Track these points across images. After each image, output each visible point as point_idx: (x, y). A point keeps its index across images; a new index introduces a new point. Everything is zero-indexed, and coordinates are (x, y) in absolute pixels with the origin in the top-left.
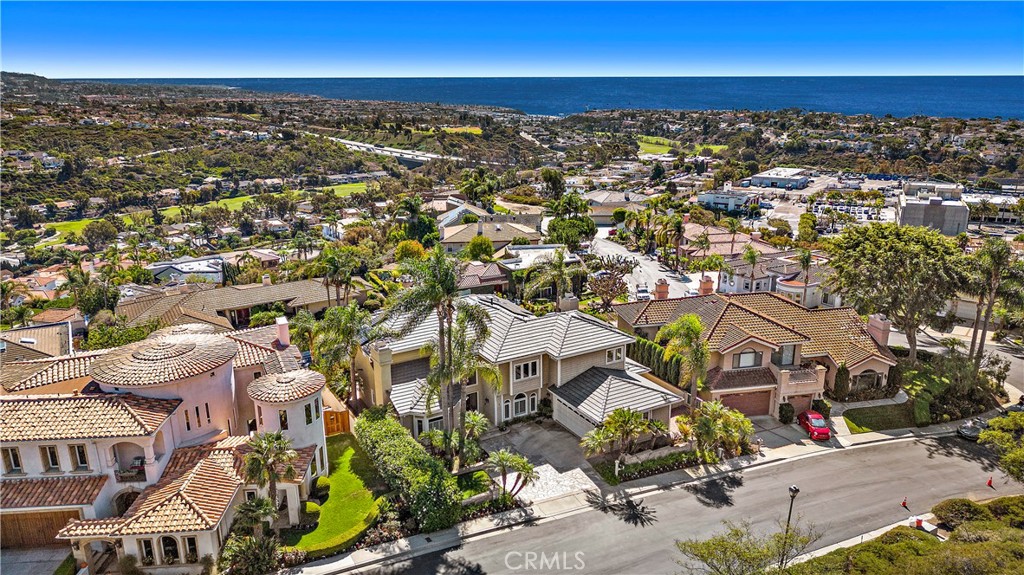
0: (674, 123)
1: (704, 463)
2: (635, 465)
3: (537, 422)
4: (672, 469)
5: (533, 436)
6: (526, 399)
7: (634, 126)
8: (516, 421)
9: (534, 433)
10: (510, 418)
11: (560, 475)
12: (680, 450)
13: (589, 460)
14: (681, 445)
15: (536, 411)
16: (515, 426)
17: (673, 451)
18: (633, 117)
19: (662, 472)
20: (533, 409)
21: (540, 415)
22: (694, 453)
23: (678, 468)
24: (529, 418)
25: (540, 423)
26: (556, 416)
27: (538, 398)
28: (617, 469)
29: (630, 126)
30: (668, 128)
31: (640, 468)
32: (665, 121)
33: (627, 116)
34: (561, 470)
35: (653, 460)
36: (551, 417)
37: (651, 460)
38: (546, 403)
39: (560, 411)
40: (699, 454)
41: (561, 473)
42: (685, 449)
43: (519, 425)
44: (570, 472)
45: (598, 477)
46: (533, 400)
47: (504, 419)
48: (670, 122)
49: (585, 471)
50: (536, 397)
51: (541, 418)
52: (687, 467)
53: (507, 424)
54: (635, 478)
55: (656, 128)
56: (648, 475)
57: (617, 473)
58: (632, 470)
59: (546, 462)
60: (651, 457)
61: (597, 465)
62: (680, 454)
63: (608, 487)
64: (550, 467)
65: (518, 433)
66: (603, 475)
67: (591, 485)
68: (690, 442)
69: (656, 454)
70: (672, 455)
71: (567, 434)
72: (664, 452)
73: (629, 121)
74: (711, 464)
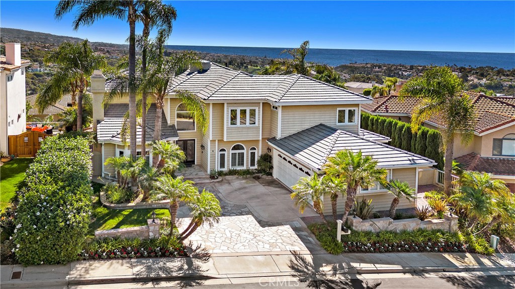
0: (406, 71)
1: (472, 251)
2: (368, 234)
3: (254, 178)
4: (422, 249)
5: (245, 188)
6: (245, 151)
7: (380, 72)
8: (232, 173)
9: (247, 185)
10: (225, 169)
11: (261, 229)
12: (434, 227)
13: (303, 219)
14: (435, 221)
15: (256, 167)
16: (228, 177)
17: (423, 226)
18: (380, 67)
19: (408, 251)
20: (253, 164)
21: (259, 171)
22: (455, 235)
23: (432, 250)
24: (247, 172)
25: (258, 178)
26: (276, 174)
27: (258, 153)
28: (340, 233)
29: (378, 72)
30: (402, 74)
31: (374, 238)
32: (401, 70)
33: (376, 66)
34: (263, 224)
35: (394, 233)
36: (271, 174)
37: (391, 232)
38: (267, 159)
39: (280, 168)
40: (462, 238)
41: (263, 226)
42: (440, 227)
43: (234, 177)
44: (274, 228)
45: (314, 239)
46: (253, 155)
47: (218, 168)
48: (404, 71)
49: (295, 229)
50: (256, 152)
51: (260, 175)
52: (446, 251)
53: (220, 174)
54: (366, 251)
55: (394, 73)
56: (387, 251)
57: (339, 238)
58: (364, 240)
59: (248, 213)
60: (391, 228)
61: (314, 226)
62: (434, 232)
63: (323, 254)
64: (253, 218)
65: (230, 183)
66: (319, 238)
67: (301, 248)
68: (448, 219)
69: (400, 225)
70: (421, 231)
71: (284, 191)
72: (411, 225)
73: (377, 69)
74: (483, 254)
